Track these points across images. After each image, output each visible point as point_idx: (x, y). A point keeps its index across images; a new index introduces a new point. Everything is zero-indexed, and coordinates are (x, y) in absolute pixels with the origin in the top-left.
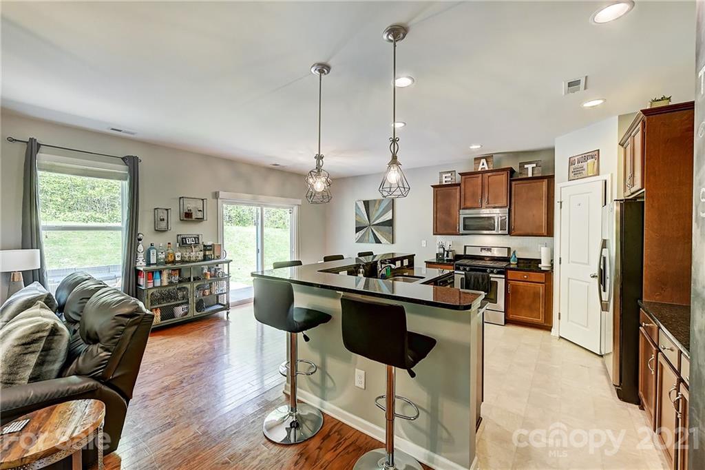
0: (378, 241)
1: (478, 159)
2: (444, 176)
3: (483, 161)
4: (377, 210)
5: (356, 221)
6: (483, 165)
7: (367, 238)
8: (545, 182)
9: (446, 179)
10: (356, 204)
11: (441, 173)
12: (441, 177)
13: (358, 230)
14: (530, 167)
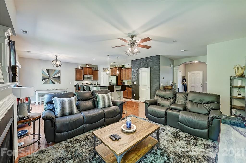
0: (54, 83)
1: (87, 65)
2: (79, 67)
3: (88, 65)
4: (53, 73)
5: (42, 76)
6: (88, 66)
7: (48, 82)
8: (97, 71)
9: (79, 68)
10: (42, 70)
11: (78, 66)
12: (78, 67)
13: (43, 79)
14: (95, 68)
